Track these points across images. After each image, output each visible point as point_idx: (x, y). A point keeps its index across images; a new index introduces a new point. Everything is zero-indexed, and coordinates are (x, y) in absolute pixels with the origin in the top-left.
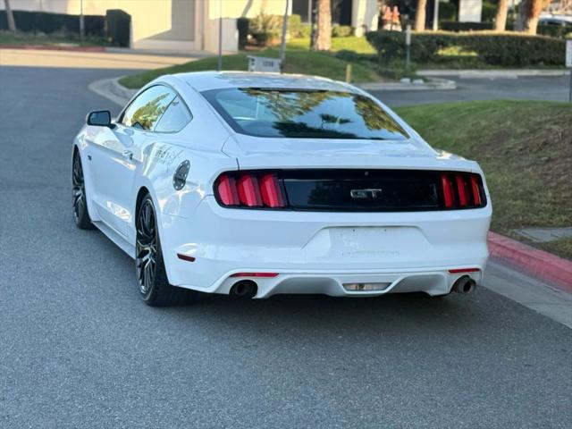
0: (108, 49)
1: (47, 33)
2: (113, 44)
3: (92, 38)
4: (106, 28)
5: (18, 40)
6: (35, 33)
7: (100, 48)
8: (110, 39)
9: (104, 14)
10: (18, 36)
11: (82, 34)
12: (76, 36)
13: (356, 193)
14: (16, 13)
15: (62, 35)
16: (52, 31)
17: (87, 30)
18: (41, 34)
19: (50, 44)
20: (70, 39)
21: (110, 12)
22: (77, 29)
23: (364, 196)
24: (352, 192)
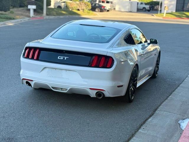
23: (62, 58)
24: (59, 57)
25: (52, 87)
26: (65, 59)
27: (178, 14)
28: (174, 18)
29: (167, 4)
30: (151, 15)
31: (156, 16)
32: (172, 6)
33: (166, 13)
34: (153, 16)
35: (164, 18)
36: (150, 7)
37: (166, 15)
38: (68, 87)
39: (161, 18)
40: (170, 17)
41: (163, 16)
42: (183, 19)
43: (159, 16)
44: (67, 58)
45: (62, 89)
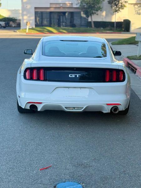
0: (122, 32)
1: (104, 28)
2: (124, 31)
3: (118, 29)
4: (123, 26)
5: (94, 30)
6: (100, 28)
7: (120, 32)
8: (123, 29)
9: (123, 21)
10: (94, 29)
11: (115, 28)
12: (113, 28)
13: (71, 76)
14: (94, 22)
15: (109, 28)
16: (105, 27)
17: (117, 27)
18: (102, 28)
19: (104, 31)
20: (111, 30)
21: (124, 20)
22: (113, 26)
23: (74, 76)
24: (70, 75)
25: (65, 107)
26: (78, 76)
27: (40, 29)
28: (37, 34)
29: (26, 19)
30: (13, 32)
31: (19, 32)
32: (31, 22)
33: (29, 29)
34: (16, 32)
35: (27, 33)
36: (5, 24)
37: (28, 31)
38: (85, 106)
39: (25, 34)
40: (33, 32)
41: (26, 32)
42: (45, 33)
43: (22, 32)
44: (79, 75)
45: (74, 108)
